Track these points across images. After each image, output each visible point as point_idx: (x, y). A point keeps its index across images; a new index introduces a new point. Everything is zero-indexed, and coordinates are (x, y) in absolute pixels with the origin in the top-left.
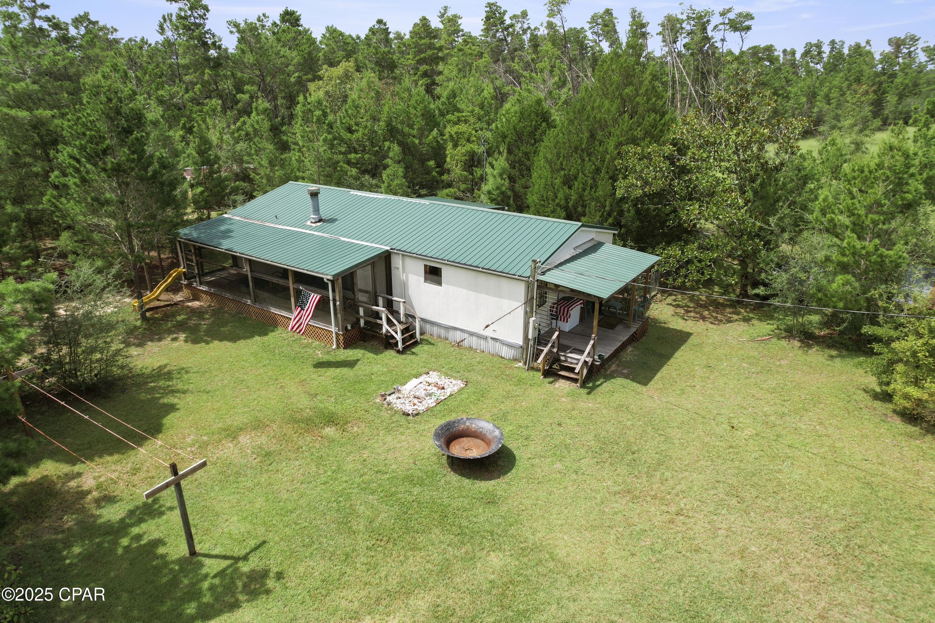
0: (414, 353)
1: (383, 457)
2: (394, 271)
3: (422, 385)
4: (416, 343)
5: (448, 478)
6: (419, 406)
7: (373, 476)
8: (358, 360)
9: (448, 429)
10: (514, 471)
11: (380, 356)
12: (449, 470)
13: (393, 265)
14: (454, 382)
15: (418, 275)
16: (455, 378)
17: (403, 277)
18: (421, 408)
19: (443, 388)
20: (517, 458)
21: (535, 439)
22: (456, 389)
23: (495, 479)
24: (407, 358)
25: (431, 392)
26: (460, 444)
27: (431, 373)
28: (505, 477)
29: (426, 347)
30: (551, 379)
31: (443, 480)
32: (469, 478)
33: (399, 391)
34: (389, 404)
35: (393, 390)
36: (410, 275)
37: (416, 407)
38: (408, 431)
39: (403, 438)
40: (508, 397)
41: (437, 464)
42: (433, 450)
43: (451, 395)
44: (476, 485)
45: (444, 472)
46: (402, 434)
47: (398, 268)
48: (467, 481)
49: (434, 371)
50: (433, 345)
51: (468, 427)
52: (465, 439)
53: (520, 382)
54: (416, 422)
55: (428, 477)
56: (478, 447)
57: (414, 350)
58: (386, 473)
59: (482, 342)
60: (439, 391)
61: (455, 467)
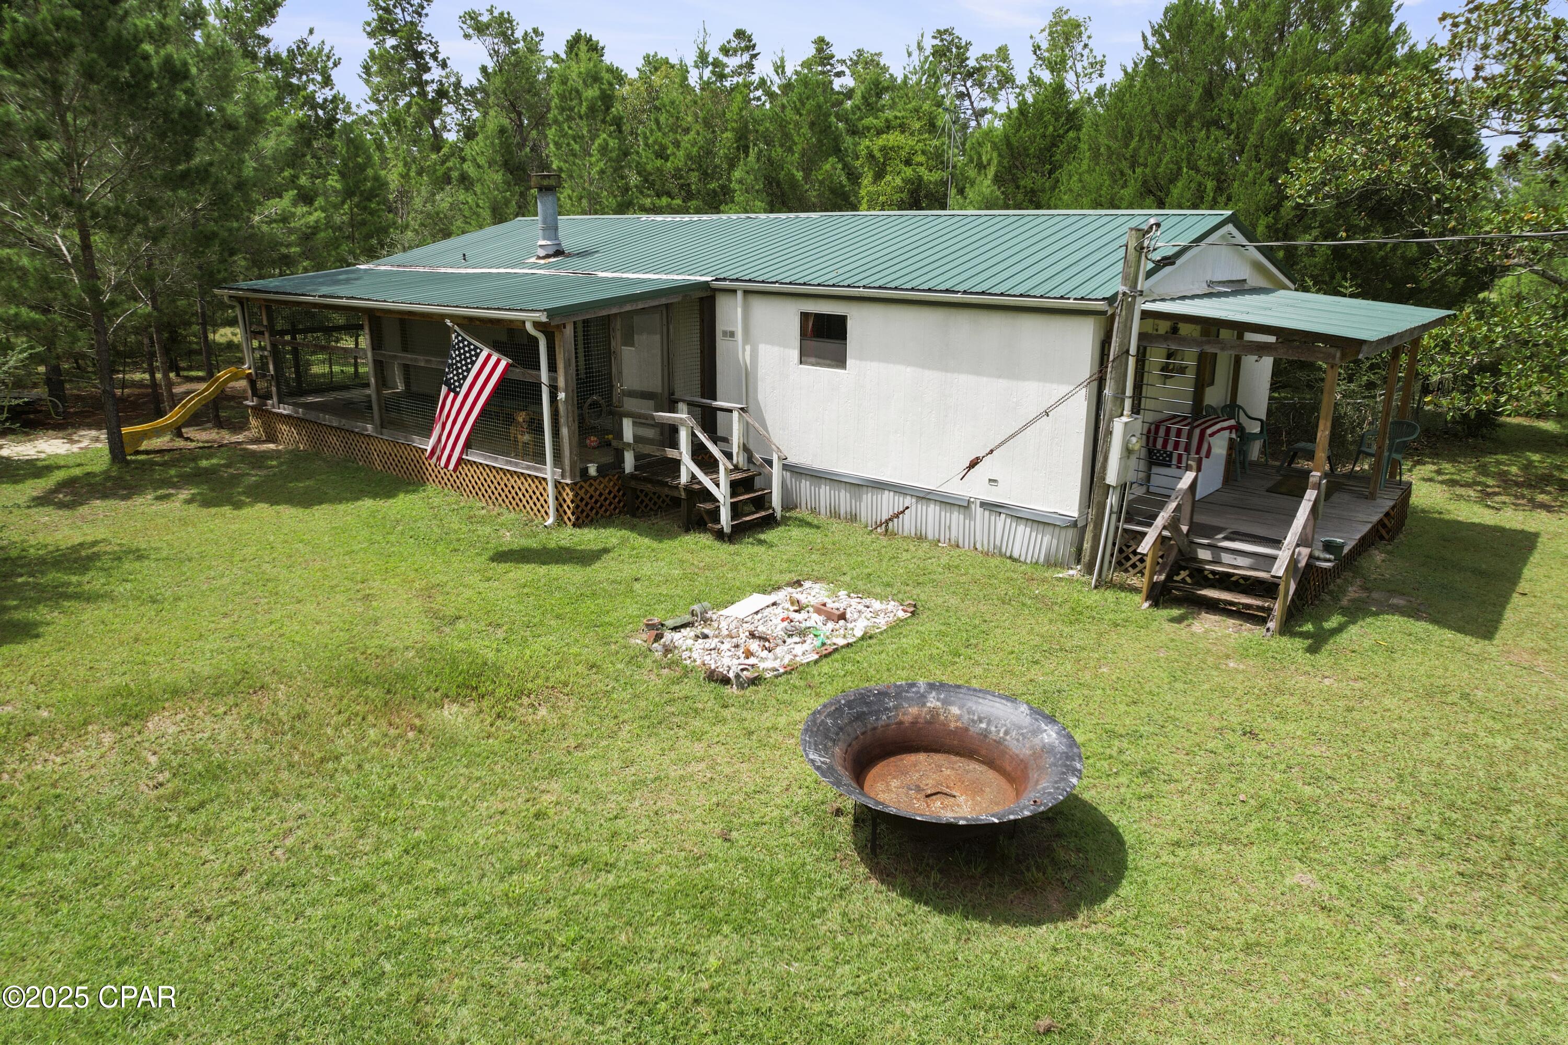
0: (761, 542)
1: (611, 807)
2: (722, 345)
3: (778, 610)
4: (770, 522)
5: (856, 905)
6: (763, 659)
7: (554, 878)
8: (606, 551)
9: (860, 717)
10: (1126, 889)
11: (667, 544)
12: (862, 869)
13: (720, 327)
14: (877, 605)
15: (785, 345)
16: (881, 598)
17: (745, 354)
18: (767, 663)
19: (842, 617)
20: (1129, 839)
21: (1176, 775)
22: (882, 622)
23: (1053, 920)
24: (746, 550)
25: (803, 625)
26: (904, 773)
27: (807, 584)
28: (1099, 911)
29: (796, 532)
30: (1176, 612)
31: (834, 913)
32: (944, 909)
33: (706, 621)
34: (667, 650)
35: (688, 618)
36: (763, 348)
37: (752, 661)
38: (717, 729)
39: (698, 749)
40: (1050, 651)
41: (815, 844)
42: (800, 796)
43: (867, 637)
44: (977, 944)
45: (842, 879)
46: (698, 737)
47: (732, 334)
48: (937, 920)
49: (817, 580)
50: (818, 527)
51: (934, 713)
52: (922, 757)
53: (1076, 615)
54: (747, 705)
55: (773, 893)
56: (975, 789)
57: (762, 537)
58: (609, 867)
59: (956, 517)
60: (831, 625)
61: (883, 859)
